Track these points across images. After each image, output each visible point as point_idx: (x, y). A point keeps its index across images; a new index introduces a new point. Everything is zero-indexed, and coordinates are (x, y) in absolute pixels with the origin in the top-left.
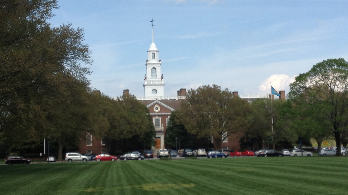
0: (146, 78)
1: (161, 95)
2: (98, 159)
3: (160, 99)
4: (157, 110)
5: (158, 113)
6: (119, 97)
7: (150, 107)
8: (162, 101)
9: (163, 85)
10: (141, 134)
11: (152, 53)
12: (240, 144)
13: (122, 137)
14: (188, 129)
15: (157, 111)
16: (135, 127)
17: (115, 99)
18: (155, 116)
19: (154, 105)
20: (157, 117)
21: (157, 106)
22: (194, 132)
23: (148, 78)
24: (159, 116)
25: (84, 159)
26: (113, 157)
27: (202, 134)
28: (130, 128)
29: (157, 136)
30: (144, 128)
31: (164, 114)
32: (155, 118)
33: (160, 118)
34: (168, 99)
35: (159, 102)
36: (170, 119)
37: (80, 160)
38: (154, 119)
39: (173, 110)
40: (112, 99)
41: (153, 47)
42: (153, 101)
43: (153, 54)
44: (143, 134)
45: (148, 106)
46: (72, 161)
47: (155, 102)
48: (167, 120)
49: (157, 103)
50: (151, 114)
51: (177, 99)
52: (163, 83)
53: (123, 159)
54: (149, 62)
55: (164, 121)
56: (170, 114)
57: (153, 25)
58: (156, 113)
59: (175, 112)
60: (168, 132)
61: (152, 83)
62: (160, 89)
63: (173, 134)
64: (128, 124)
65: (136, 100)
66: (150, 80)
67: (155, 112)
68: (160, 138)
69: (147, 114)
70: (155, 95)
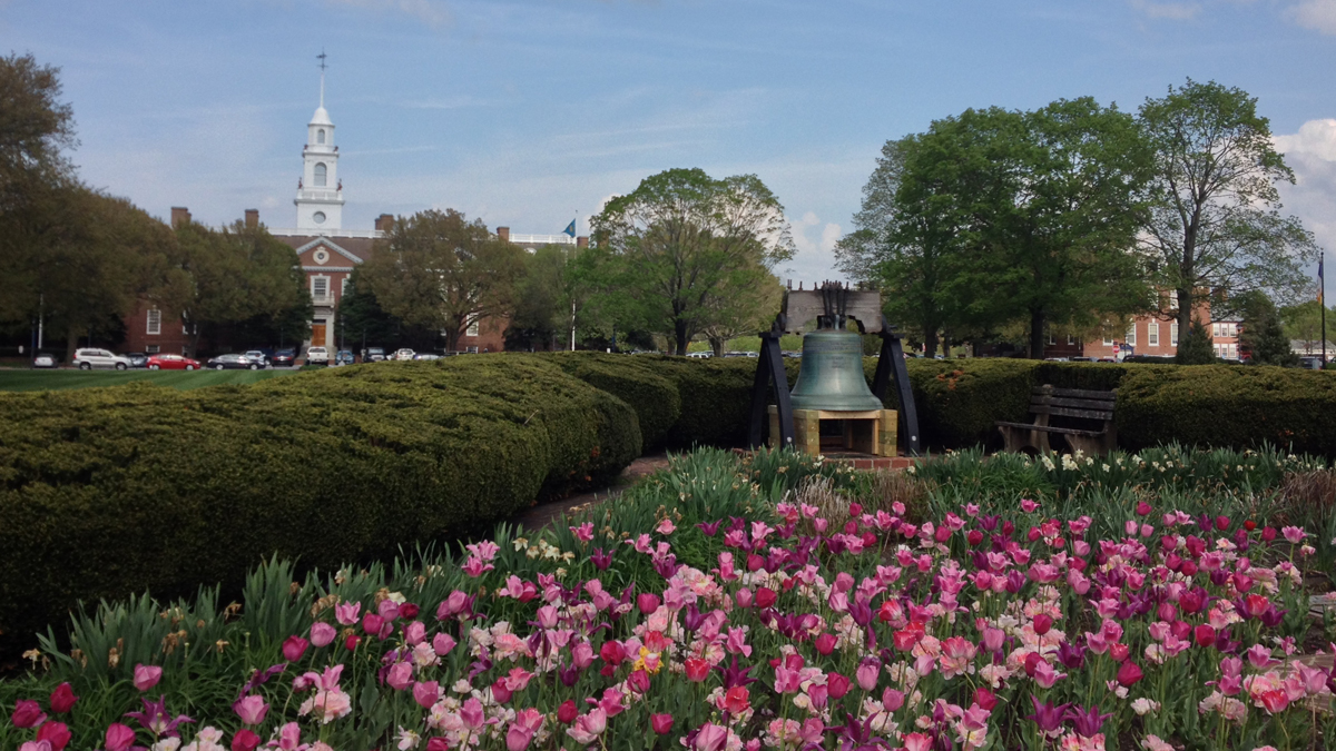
0: (300, 186)
1: (335, 224)
2: (154, 365)
3: (330, 236)
4: (321, 259)
5: (325, 265)
6: (227, 225)
7: (304, 253)
8: (336, 240)
9: (342, 204)
10: (273, 312)
11: (318, 128)
12: (504, 340)
13: (226, 316)
14: (383, 303)
15: (321, 262)
16: (260, 296)
17: (218, 229)
18: (316, 273)
19: (315, 248)
20: (320, 276)
21: (321, 250)
22: (395, 311)
23: (304, 185)
24: (325, 273)
25: (119, 364)
26: (189, 361)
27: (416, 316)
28: (246, 297)
29: (316, 317)
30: (283, 298)
31: (337, 268)
32: (317, 277)
33: (328, 279)
34: (350, 236)
35: (326, 241)
36: (350, 281)
37: (110, 367)
38: (313, 279)
39: (358, 260)
40: (209, 229)
41: (321, 117)
42: (315, 237)
43: (322, 131)
44: (279, 311)
45: (299, 251)
46: (90, 368)
47: (318, 241)
48: (344, 283)
49: (321, 244)
50: (305, 268)
51: (370, 236)
52: (340, 199)
53: (214, 365)
54: (310, 150)
55: (335, 286)
56: (350, 268)
57: (323, 66)
58: (318, 265)
59: (362, 266)
60: (344, 308)
61: (313, 198)
62: (334, 215)
63: (353, 313)
64: (244, 287)
65: (268, 235)
66: (310, 190)
67: (316, 264)
68: (324, 321)
69: (295, 267)
70: (319, 225)
